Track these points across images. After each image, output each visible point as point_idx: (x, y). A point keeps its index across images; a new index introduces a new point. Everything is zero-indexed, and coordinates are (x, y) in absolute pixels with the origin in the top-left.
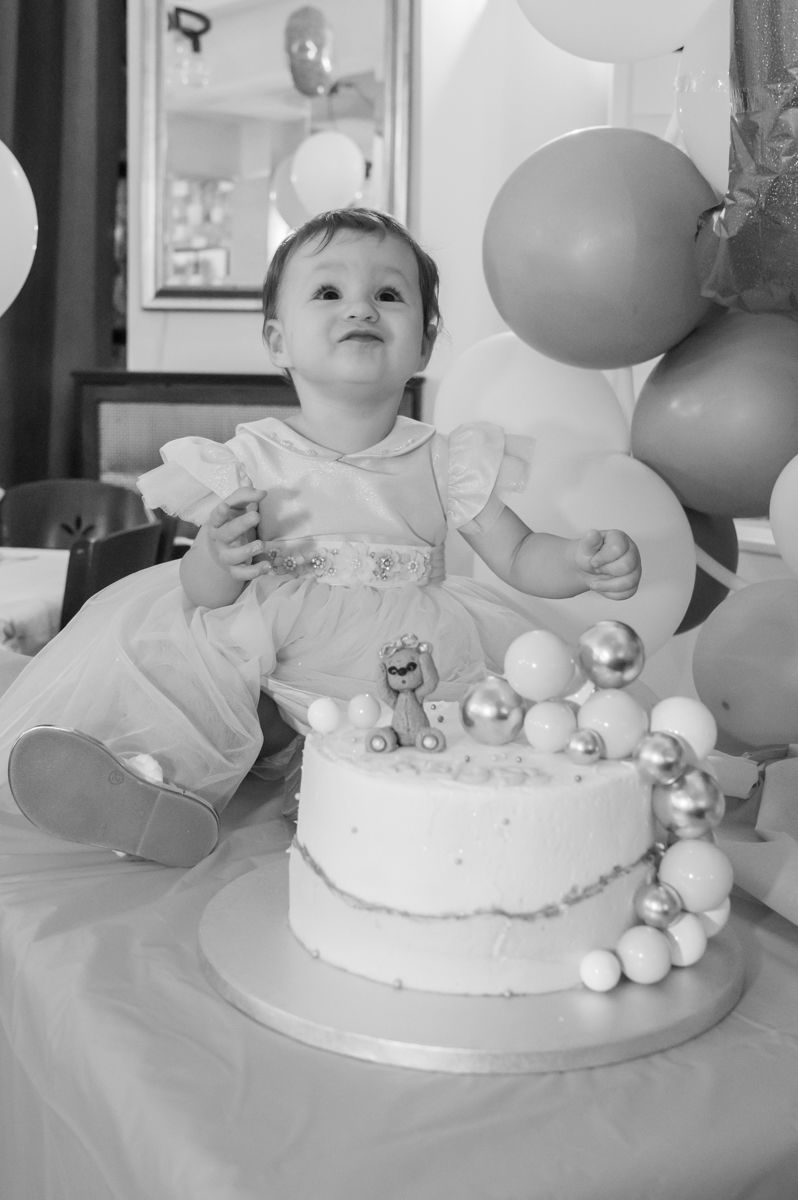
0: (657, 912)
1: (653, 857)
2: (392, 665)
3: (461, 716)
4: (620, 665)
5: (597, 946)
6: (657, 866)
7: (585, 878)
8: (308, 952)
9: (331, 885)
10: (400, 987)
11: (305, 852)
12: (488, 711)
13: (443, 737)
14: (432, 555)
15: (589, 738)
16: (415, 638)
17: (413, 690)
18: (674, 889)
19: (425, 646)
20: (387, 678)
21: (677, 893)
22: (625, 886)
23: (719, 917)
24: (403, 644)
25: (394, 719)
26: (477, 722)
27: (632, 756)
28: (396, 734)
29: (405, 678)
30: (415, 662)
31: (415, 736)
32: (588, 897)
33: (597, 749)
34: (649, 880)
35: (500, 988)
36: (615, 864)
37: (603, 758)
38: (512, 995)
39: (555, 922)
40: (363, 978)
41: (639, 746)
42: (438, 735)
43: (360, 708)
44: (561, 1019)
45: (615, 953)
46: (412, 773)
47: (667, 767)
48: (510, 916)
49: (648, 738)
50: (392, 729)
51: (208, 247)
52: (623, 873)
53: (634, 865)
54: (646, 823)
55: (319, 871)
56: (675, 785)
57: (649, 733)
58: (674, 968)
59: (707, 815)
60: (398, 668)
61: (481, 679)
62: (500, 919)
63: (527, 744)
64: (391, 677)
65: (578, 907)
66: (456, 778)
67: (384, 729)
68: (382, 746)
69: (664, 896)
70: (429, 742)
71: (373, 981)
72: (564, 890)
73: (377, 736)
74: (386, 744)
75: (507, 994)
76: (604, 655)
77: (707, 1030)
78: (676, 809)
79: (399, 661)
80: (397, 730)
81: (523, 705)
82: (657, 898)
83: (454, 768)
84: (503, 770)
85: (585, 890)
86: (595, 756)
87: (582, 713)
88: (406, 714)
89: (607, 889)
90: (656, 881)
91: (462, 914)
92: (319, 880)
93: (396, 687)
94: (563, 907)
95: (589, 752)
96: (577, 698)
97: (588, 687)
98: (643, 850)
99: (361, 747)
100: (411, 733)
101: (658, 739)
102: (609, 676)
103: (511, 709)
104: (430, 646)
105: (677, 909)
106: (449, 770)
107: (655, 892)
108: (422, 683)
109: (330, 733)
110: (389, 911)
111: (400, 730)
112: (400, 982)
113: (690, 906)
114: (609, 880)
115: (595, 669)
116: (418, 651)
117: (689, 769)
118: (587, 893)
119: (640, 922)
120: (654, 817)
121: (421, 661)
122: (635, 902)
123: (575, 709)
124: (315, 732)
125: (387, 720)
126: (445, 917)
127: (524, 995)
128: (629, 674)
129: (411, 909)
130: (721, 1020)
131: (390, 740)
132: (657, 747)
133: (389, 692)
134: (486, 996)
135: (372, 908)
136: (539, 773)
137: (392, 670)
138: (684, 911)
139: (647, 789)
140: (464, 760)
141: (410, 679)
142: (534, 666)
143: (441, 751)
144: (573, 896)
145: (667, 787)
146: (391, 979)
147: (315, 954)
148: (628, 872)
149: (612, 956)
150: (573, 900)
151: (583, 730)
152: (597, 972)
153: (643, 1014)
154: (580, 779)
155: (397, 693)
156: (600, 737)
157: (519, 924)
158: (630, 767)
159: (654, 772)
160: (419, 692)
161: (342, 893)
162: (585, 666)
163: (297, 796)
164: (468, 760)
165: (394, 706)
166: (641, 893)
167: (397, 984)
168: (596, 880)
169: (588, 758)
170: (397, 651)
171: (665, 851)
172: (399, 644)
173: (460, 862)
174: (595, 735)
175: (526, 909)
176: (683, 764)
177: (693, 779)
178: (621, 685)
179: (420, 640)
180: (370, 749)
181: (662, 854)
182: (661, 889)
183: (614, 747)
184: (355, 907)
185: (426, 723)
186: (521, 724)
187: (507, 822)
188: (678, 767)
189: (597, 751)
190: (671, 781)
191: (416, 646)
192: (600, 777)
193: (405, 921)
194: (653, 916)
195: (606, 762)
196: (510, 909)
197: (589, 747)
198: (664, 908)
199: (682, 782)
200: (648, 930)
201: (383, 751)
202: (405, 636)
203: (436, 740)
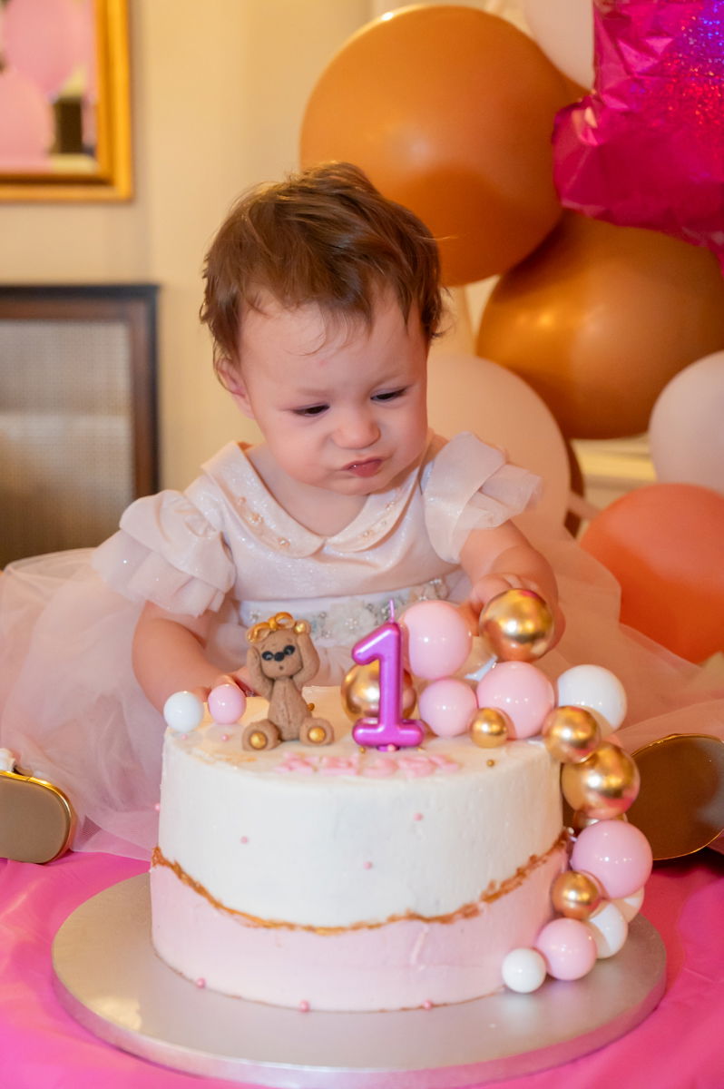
0: (578, 902)
1: (565, 843)
2: (264, 650)
3: (345, 703)
4: (529, 639)
6: (570, 853)
7: (501, 871)
8: (191, 981)
9: (217, 905)
10: (307, 1010)
11: (178, 870)
13: (331, 727)
15: (494, 718)
16: (290, 617)
18: (592, 875)
19: (302, 626)
20: (261, 666)
21: (596, 878)
22: (542, 875)
23: (635, 902)
24: (278, 624)
25: (271, 711)
27: (540, 734)
28: (277, 729)
29: (283, 663)
30: (293, 644)
31: (298, 729)
32: (507, 892)
33: (505, 729)
34: (564, 867)
35: (419, 999)
36: (531, 854)
37: (511, 739)
38: (433, 1006)
39: (475, 921)
41: (549, 723)
42: (325, 726)
44: (493, 1026)
46: (308, 770)
47: (582, 746)
48: (427, 920)
49: (557, 714)
50: (271, 723)
52: (540, 863)
53: (550, 853)
55: (200, 890)
56: (588, 763)
57: (556, 707)
58: (599, 960)
59: (623, 795)
60: (274, 653)
62: (417, 924)
64: (263, 661)
65: (497, 904)
66: (359, 773)
67: (262, 723)
68: (264, 743)
69: (581, 883)
70: (315, 735)
71: (275, 1006)
72: (481, 887)
73: (256, 732)
74: (265, 741)
75: (427, 1005)
76: (513, 626)
78: (589, 789)
79: (274, 645)
80: (276, 723)
82: (578, 889)
85: (504, 884)
86: (503, 737)
87: (481, 690)
88: (285, 704)
89: (526, 882)
90: (572, 868)
91: (373, 923)
92: (203, 900)
93: (271, 674)
94: (482, 906)
95: (499, 733)
96: (478, 675)
97: (492, 663)
98: (554, 833)
100: (292, 725)
101: (568, 714)
102: (516, 649)
105: (598, 898)
106: (350, 765)
107: (573, 881)
108: (302, 667)
109: (193, 731)
110: (291, 926)
111: (281, 723)
112: (307, 1004)
113: (610, 892)
114: (527, 872)
116: (294, 630)
117: (603, 744)
118: (506, 888)
119: (558, 913)
121: (300, 642)
122: (551, 893)
123: (474, 687)
124: (175, 732)
125: (262, 713)
126: (356, 927)
127: (445, 1005)
128: (539, 646)
129: (317, 922)
131: (271, 735)
132: (570, 723)
133: (264, 680)
134: (404, 1009)
135: (269, 925)
136: (449, 761)
137: (266, 655)
138: (605, 898)
139: (555, 768)
141: (289, 663)
143: (329, 744)
144: (491, 893)
145: (579, 766)
146: (296, 1002)
147: (200, 983)
148: (545, 862)
149: (535, 954)
150: (491, 897)
151: (482, 710)
152: (520, 972)
154: (492, 763)
155: (272, 681)
156: (505, 714)
157: (437, 926)
158: (540, 747)
159: (566, 749)
160: (298, 679)
161: (232, 912)
163: (157, 807)
165: (270, 698)
166: (557, 882)
167: (303, 1007)
168: (513, 872)
169: (496, 740)
170: (271, 632)
172: (272, 623)
173: (370, 866)
174: (500, 712)
175: (442, 911)
176: (596, 738)
177: (606, 756)
179: (295, 619)
180: (248, 746)
181: (573, 839)
182: (579, 876)
183: (523, 726)
184: (248, 926)
185: (311, 712)
187: (420, 817)
188: (592, 744)
189: (505, 733)
190: (584, 760)
191: (291, 626)
192: (514, 759)
193: (311, 936)
194: (572, 906)
195: (514, 743)
196: (427, 913)
197: (495, 728)
198: (585, 896)
199: (594, 760)
200: (569, 922)
201: (263, 748)
202: (278, 615)
203: (325, 732)
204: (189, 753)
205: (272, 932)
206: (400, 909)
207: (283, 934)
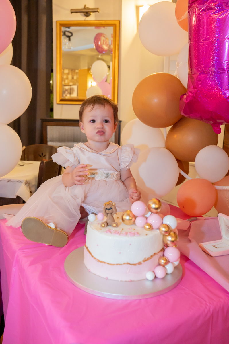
1: (163, 250)
3: (122, 219)
4: (157, 209)
5: (150, 270)
6: (164, 252)
7: (147, 256)
9: (93, 256)
10: (107, 279)
11: (87, 248)
12: (127, 218)
13: (117, 224)
14: (118, 174)
15: (149, 225)
16: (112, 202)
17: (111, 213)
18: (167, 258)
22: (156, 258)
23: (177, 263)
24: (109, 203)
25: (107, 220)
26: (125, 220)
27: (159, 229)
28: (107, 223)
29: (109, 211)
31: (111, 224)
34: (162, 255)
35: (129, 279)
36: (154, 252)
37: (152, 229)
38: (131, 281)
39: (141, 266)
40: (100, 276)
41: (160, 227)
43: (100, 216)
44: (141, 287)
45: (154, 272)
47: (166, 232)
48: (131, 264)
49: (162, 225)
51: (73, 85)
53: (159, 252)
54: (161, 243)
55: (90, 253)
57: (162, 224)
58: (167, 274)
59: (175, 242)
60: (108, 209)
61: (127, 211)
62: (129, 265)
63: (136, 225)
64: (106, 210)
65: (146, 262)
66: (120, 235)
67: (105, 222)
69: (165, 259)
70: (114, 225)
71: (101, 277)
72: (143, 259)
73: (103, 224)
74: (105, 225)
75: (130, 281)
76: (153, 206)
77: (173, 289)
78: (168, 240)
79: (108, 207)
80: (107, 222)
81: (135, 217)
82: (164, 260)
83: (119, 232)
84: (130, 233)
86: (151, 229)
87: (148, 219)
88: (109, 218)
89: (152, 258)
90: (164, 255)
91: (120, 264)
92: (90, 255)
93: (107, 213)
94: (142, 262)
95: (149, 228)
96: (147, 216)
97: (150, 213)
98: (161, 248)
99: (100, 226)
101: (164, 225)
102: (154, 211)
103: (132, 218)
104: (115, 204)
105: (167, 262)
108: (113, 212)
109: (93, 222)
110: (105, 263)
111: (108, 222)
112: (107, 278)
113: (170, 261)
114: (153, 256)
115: (151, 209)
116: (112, 205)
118: (148, 259)
119: (159, 265)
120: (163, 242)
121: (113, 207)
122: (158, 260)
123: (147, 218)
124: (90, 221)
125: (105, 219)
126: (117, 264)
127: (134, 281)
128: (159, 210)
130: (176, 286)
131: (106, 225)
132: (165, 228)
134: (126, 281)
135: (101, 262)
136: (138, 233)
138: (169, 262)
139: (162, 236)
140: (121, 230)
141: (110, 211)
142: (138, 208)
143: (117, 227)
144: (145, 260)
145: (166, 236)
146: (105, 276)
147: (89, 271)
148: (157, 254)
151: (148, 223)
152: (150, 276)
153: (160, 286)
154: (147, 235)
155: (108, 214)
157: (133, 266)
158: (158, 231)
159: (163, 233)
160: (112, 214)
161: (95, 258)
162: (149, 209)
164: (123, 229)
165: (107, 217)
166: (160, 258)
167: (106, 278)
168: (150, 256)
171: (166, 248)
172: (108, 203)
174: (151, 224)
175: (134, 263)
176: (170, 231)
177: (172, 233)
178: (157, 213)
179: (113, 202)
182: (164, 258)
183: (155, 226)
184: (97, 261)
185: (114, 221)
186: (135, 221)
188: (169, 231)
189: (151, 228)
191: (111, 204)
192: (151, 234)
193: (108, 265)
194: (162, 264)
195: (153, 230)
196: (131, 263)
197: (149, 227)
198: (165, 262)
199: (169, 234)
200: (161, 267)
201: (104, 227)
202: (109, 201)
203: (116, 224)
204: (91, 227)
205: (101, 263)
206: (126, 262)
207: (104, 264)
